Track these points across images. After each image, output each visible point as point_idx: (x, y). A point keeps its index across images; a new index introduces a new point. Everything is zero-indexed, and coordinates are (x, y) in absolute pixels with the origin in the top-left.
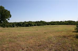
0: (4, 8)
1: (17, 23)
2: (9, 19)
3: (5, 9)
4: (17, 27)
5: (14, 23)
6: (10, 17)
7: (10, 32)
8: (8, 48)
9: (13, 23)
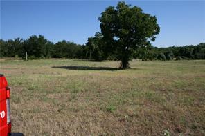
0: (141, 10)
1: (178, 48)
2: (153, 40)
3: (143, 12)
4: (177, 59)
5: (170, 48)
6: (157, 33)
7: (154, 74)
8: (137, 116)
9: (166, 49)
